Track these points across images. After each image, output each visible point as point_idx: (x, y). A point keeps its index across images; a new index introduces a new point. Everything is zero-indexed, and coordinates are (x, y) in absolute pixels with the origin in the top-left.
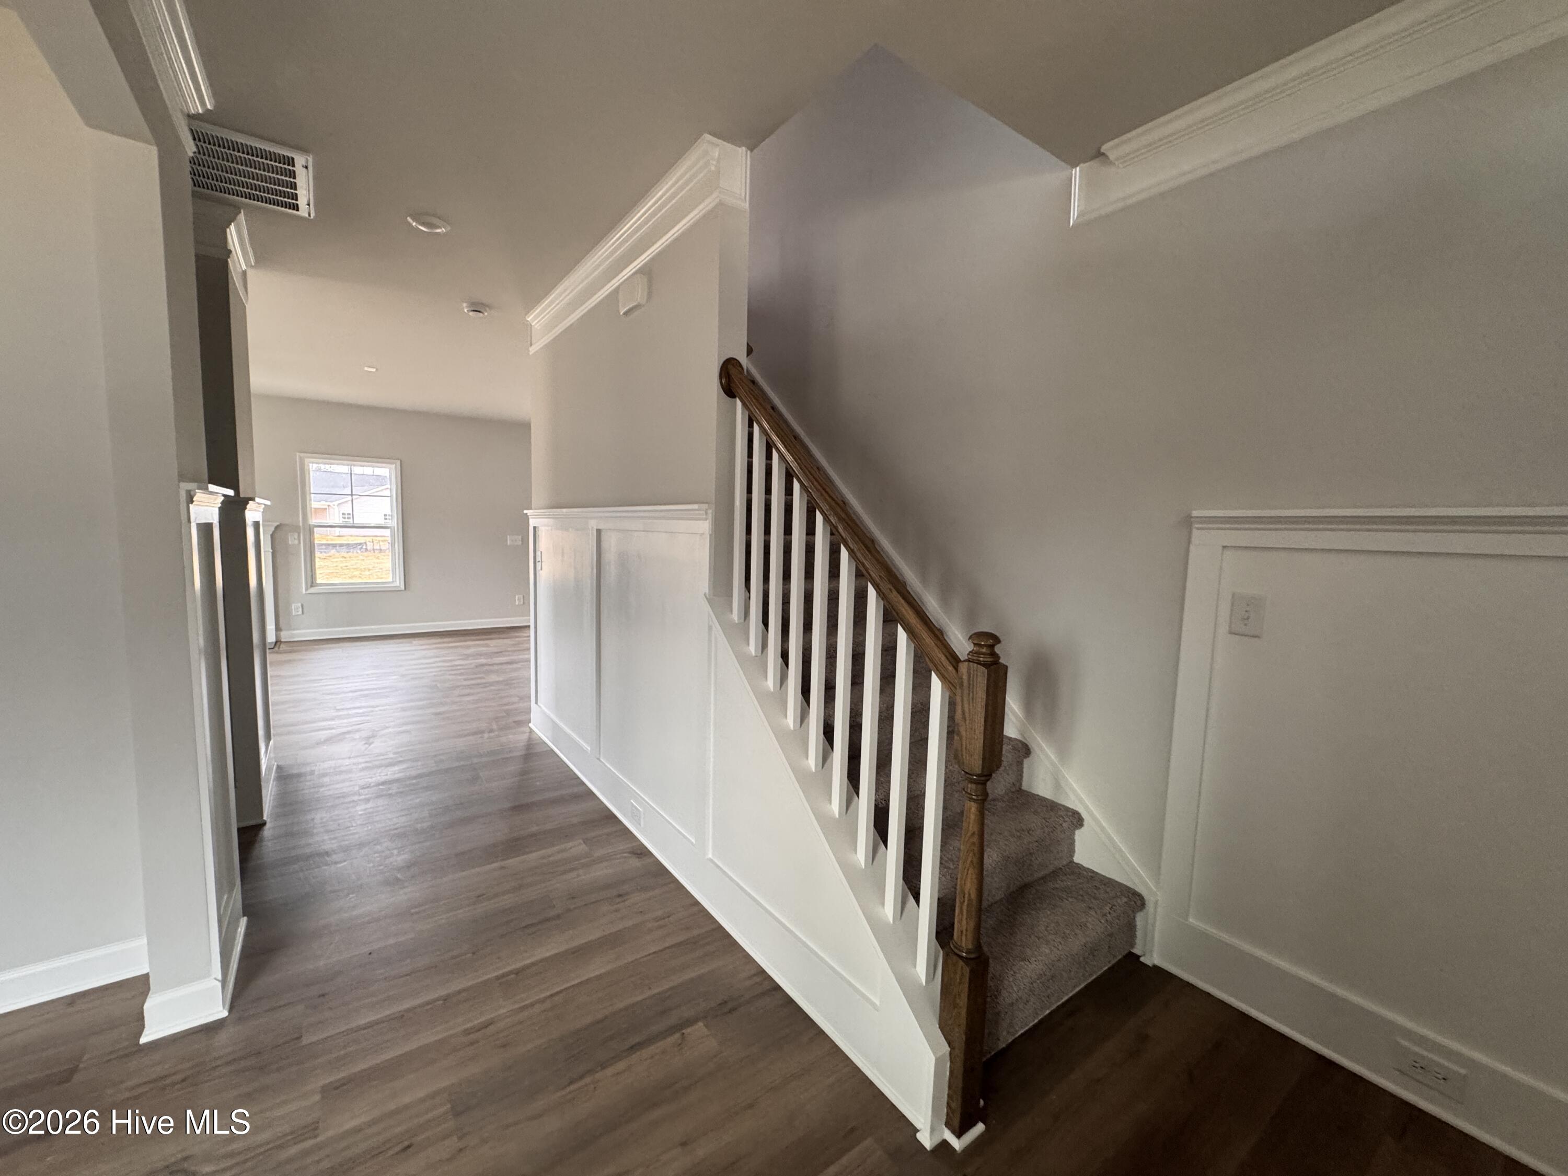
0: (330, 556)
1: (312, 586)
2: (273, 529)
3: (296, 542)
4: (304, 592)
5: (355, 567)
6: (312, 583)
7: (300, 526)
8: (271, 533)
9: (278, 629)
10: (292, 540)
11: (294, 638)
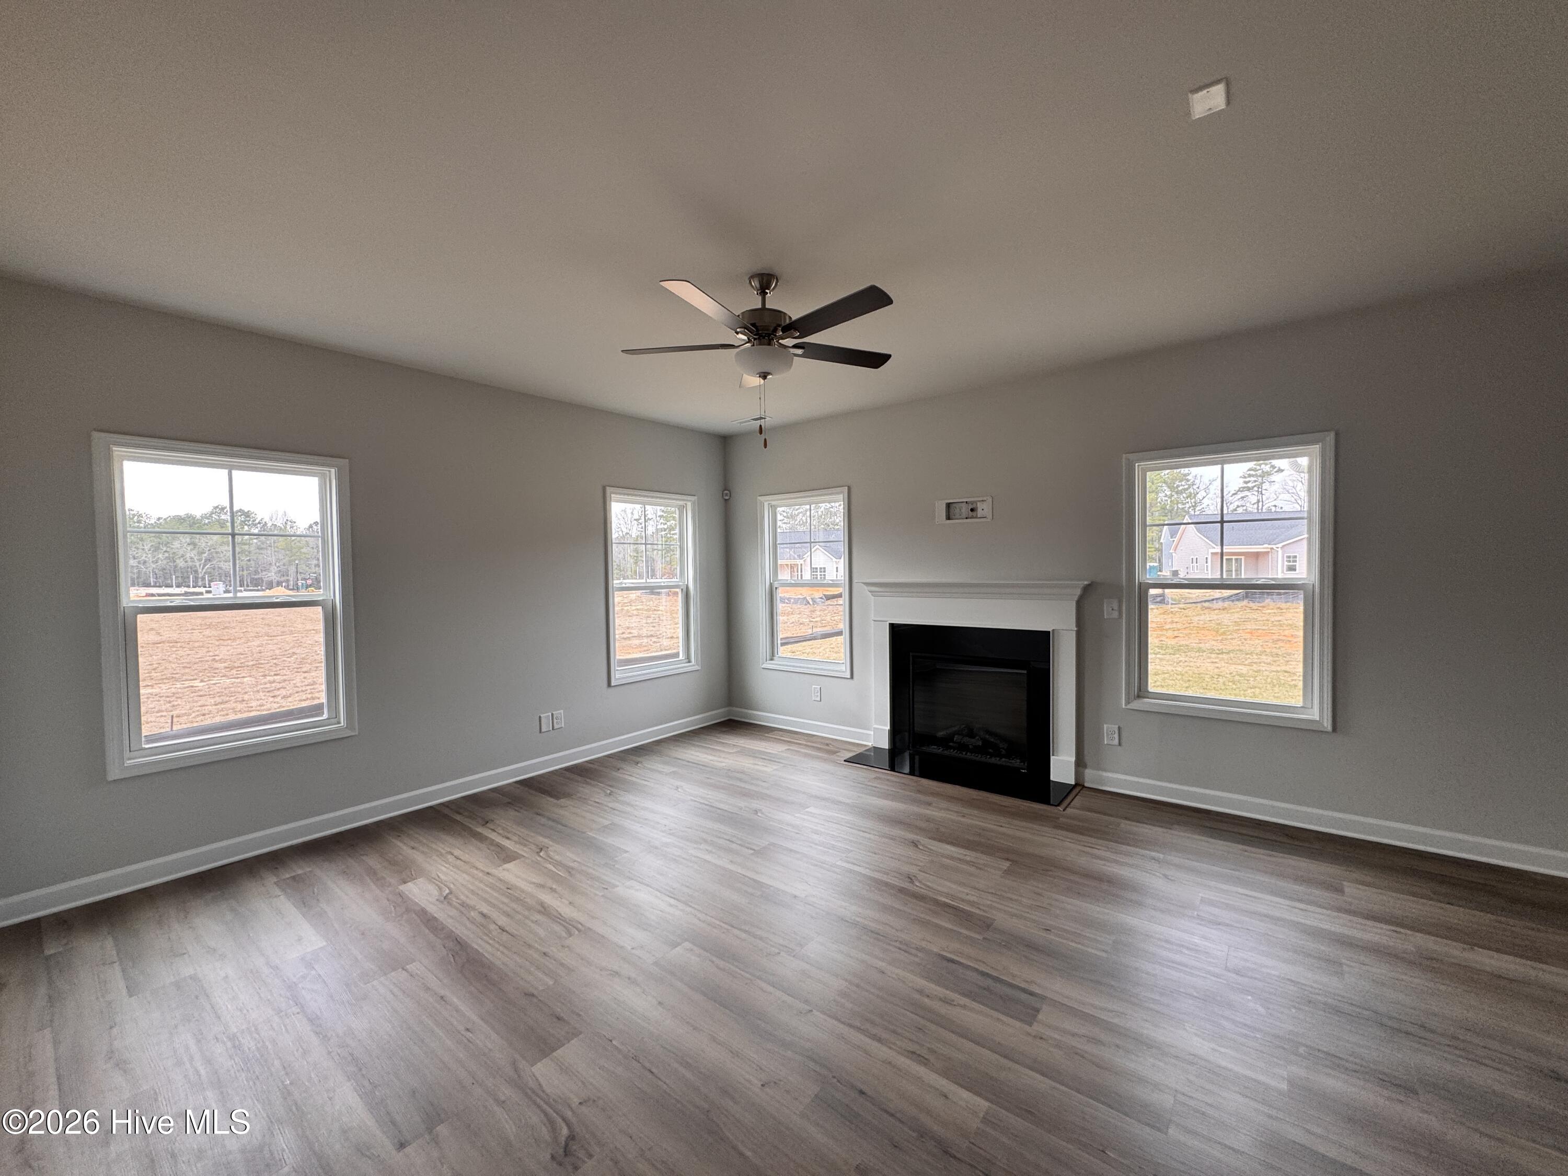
0: (1264, 607)
1: (1139, 697)
2: (1078, 592)
3: (1115, 614)
4: (1124, 707)
5: (1290, 622)
6: (1141, 692)
7: (1122, 586)
8: (1076, 598)
9: (1080, 763)
10: (1109, 610)
11: (1102, 785)
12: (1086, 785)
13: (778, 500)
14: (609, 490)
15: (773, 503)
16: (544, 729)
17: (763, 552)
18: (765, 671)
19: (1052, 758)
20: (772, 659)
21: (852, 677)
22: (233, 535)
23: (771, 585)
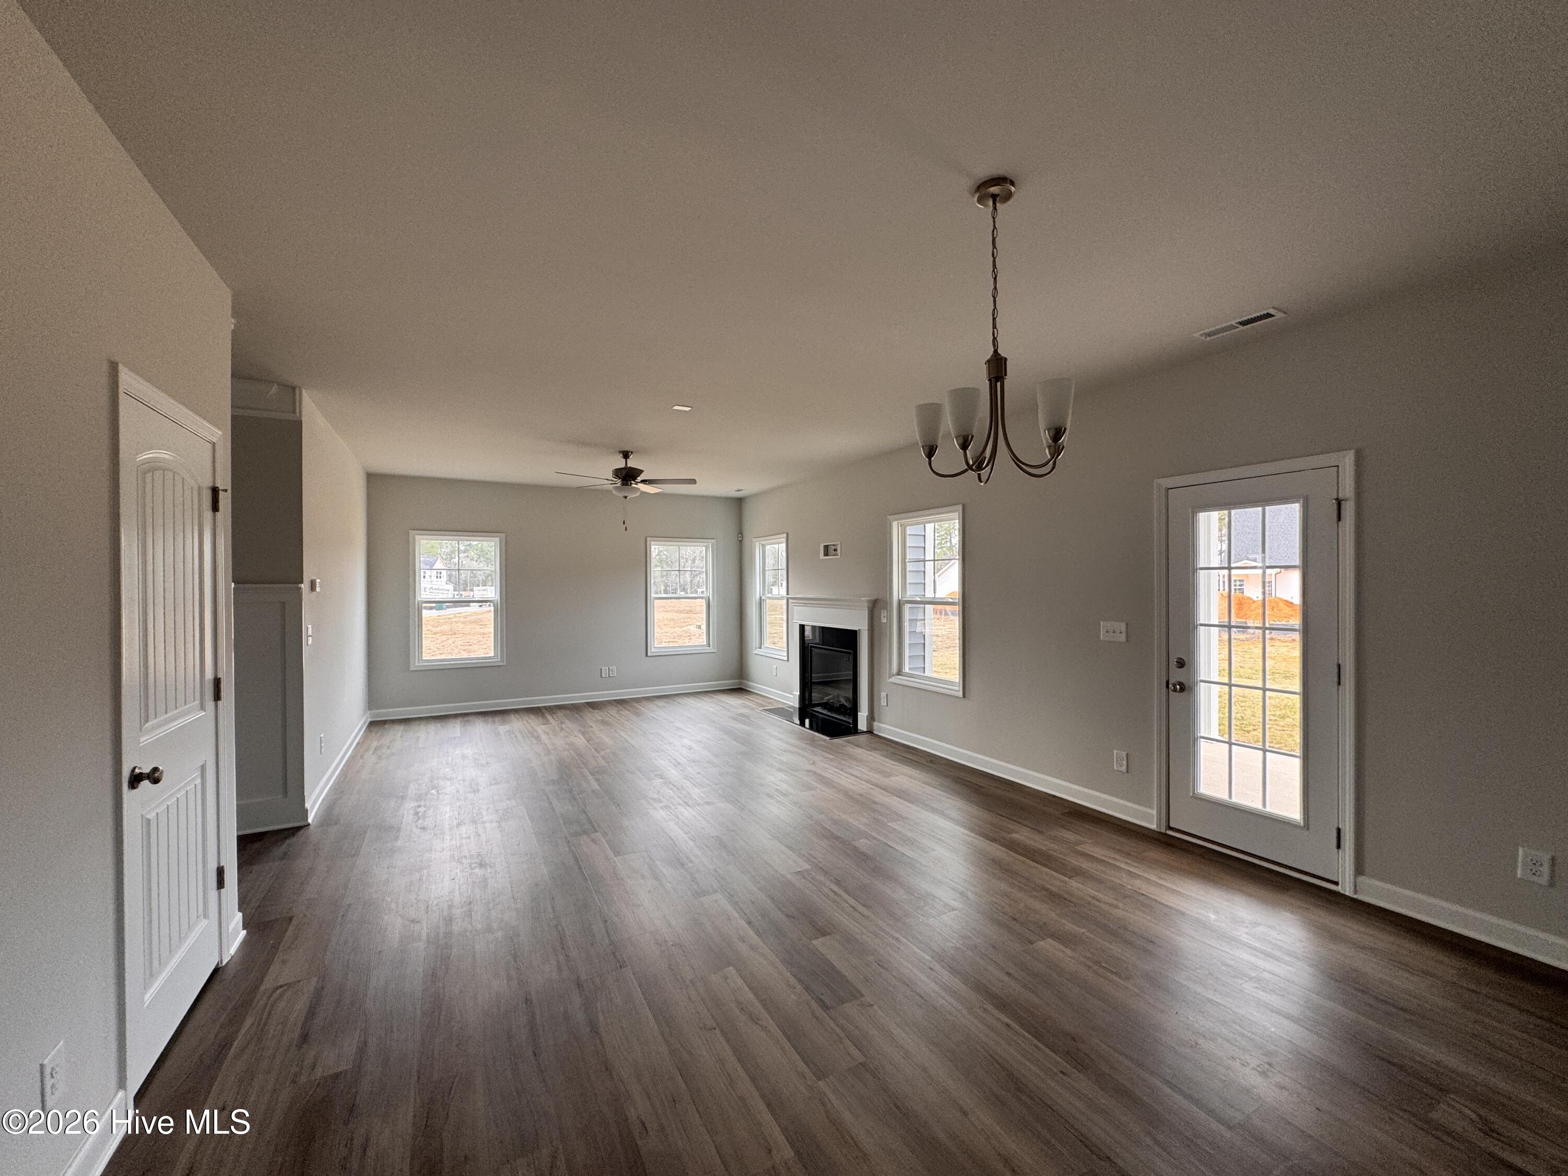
2: (869, 604)
3: (885, 620)
4: (888, 681)
8: (869, 608)
9: (871, 717)
12: (875, 732)
13: (765, 540)
14: (649, 539)
15: (763, 542)
16: (603, 676)
17: (755, 575)
18: (757, 656)
19: (859, 713)
20: (760, 648)
21: (788, 660)
22: (459, 570)
23: (761, 597)
